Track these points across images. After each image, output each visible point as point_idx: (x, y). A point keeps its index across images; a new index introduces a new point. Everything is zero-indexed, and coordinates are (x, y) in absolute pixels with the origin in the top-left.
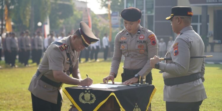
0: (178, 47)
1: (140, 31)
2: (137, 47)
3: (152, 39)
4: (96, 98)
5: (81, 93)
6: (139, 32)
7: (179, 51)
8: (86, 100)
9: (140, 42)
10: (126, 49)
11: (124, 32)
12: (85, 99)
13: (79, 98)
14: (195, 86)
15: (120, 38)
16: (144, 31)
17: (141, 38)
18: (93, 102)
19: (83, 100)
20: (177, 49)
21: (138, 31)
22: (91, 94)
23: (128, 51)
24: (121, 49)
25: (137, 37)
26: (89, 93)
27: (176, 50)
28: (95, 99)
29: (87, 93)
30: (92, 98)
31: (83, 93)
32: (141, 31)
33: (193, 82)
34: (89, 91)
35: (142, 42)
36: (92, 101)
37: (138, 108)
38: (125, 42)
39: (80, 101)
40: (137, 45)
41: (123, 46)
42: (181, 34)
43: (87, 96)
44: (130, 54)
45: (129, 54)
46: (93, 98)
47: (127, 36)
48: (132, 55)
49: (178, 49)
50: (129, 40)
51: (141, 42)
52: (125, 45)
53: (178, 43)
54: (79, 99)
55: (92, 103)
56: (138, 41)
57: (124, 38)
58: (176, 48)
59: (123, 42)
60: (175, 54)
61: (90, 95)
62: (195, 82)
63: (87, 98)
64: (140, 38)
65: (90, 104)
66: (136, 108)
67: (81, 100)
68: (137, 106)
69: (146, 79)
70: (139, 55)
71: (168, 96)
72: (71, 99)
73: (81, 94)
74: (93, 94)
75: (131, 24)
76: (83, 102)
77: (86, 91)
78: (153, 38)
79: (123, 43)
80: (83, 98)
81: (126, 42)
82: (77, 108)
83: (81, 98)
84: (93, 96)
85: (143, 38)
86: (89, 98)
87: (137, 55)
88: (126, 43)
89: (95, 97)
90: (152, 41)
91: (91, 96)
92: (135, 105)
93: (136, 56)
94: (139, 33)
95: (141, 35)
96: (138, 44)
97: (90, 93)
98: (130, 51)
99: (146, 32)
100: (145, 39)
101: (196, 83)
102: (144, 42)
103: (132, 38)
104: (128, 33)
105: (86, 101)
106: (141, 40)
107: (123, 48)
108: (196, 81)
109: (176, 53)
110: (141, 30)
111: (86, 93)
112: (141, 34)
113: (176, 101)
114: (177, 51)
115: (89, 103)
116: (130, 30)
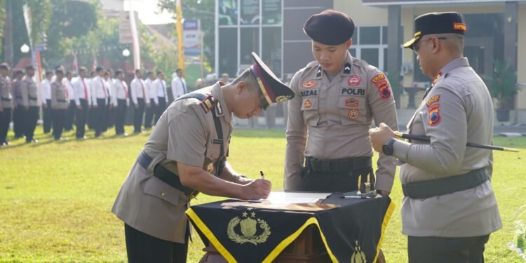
0: (439, 105)
1: (349, 66)
2: (342, 104)
3: (380, 85)
4: (270, 230)
5: (233, 217)
6: (348, 68)
7: (441, 114)
8: (246, 235)
9: (350, 91)
10: (316, 108)
11: (310, 70)
12: (243, 233)
13: (226, 230)
14: (480, 197)
15: (302, 83)
16: (359, 67)
17: (354, 83)
18: (263, 238)
19: (238, 235)
20: (436, 111)
21: (346, 66)
22: (258, 222)
23: (319, 114)
24: (303, 109)
25: (341, 81)
26: (252, 218)
27: (434, 111)
28: (269, 233)
29: (249, 218)
30: (260, 231)
31: (237, 218)
32: (352, 66)
33: (473, 190)
34: (253, 214)
35: (356, 92)
36: (261, 236)
37: (360, 252)
38: (313, 93)
39: (230, 237)
40: (342, 100)
41: (308, 101)
42: (446, 76)
43: (249, 225)
44: (326, 122)
45: (321, 121)
46: (263, 230)
47: (320, 78)
48: (329, 122)
49: (439, 110)
50: (325, 88)
51: (353, 91)
52: (313, 100)
53: (439, 97)
54: (228, 232)
55: (259, 241)
56: (344, 90)
57: (310, 83)
58: (434, 109)
59: (308, 92)
60: (431, 122)
61: (255, 222)
62: (478, 190)
63: (248, 230)
64: (351, 81)
65: (256, 244)
66: (356, 252)
67: (232, 235)
68: (358, 247)
69: (370, 182)
70: (345, 122)
71: (415, 224)
72: (208, 233)
73: (232, 221)
74: (263, 221)
75: (333, 51)
76: (239, 240)
77: (245, 214)
78: (383, 83)
79: (307, 95)
80: (238, 229)
81: (316, 91)
82: (223, 254)
83: (233, 231)
84: (264, 225)
85: (358, 84)
86: (254, 230)
87: (340, 123)
88: (316, 94)
89: (269, 228)
90: (381, 89)
91: (258, 225)
92: (354, 245)
93: (340, 126)
94: (347, 72)
95: (352, 76)
96: (346, 97)
97: (255, 218)
98: (325, 113)
99: (364, 69)
100: (362, 86)
101: (480, 191)
102: (361, 92)
103: (330, 82)
104: (319, 71)
105: (245, 238)
106: (352, 87)
107: (309, 107)
108: (479, 187)
109: (436, 120)
110: (352, 63)
111: (244, 218)
112: (352, 74)
113: (437, 234)
114: (435, 114)
115: (252, 241)
116: (328, 65)
